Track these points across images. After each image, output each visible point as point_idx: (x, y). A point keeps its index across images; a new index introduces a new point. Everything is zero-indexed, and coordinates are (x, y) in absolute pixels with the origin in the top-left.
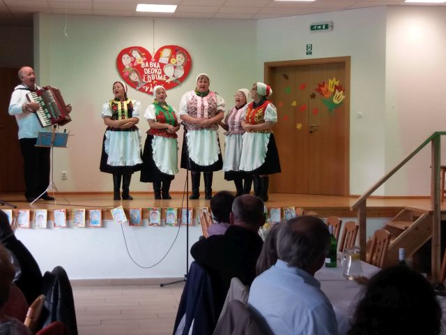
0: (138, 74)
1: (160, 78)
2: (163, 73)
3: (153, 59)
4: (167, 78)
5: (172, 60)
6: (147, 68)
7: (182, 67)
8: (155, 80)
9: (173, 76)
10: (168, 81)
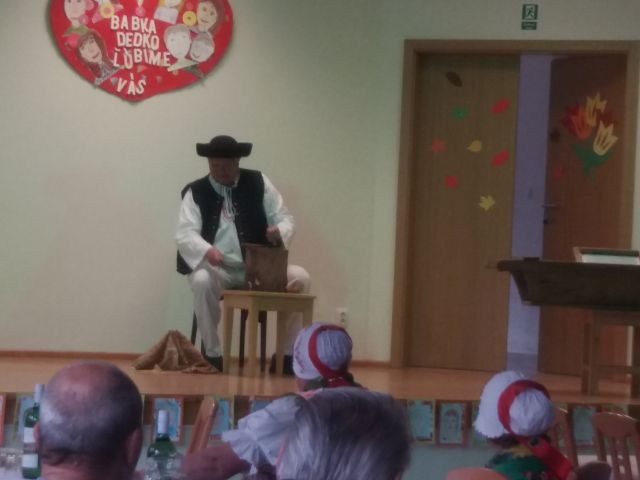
0: (100, 46)
1: (155, 60)
2: (163, 48)
3: (140, 10)
4: (173, 60)
5: (187, 14)
6: (125, 31)
7: (211, 37)
8: (143, 63)
9: (188, 57)
10: (173, 68)
